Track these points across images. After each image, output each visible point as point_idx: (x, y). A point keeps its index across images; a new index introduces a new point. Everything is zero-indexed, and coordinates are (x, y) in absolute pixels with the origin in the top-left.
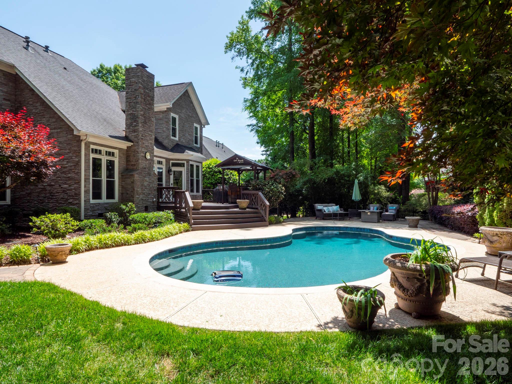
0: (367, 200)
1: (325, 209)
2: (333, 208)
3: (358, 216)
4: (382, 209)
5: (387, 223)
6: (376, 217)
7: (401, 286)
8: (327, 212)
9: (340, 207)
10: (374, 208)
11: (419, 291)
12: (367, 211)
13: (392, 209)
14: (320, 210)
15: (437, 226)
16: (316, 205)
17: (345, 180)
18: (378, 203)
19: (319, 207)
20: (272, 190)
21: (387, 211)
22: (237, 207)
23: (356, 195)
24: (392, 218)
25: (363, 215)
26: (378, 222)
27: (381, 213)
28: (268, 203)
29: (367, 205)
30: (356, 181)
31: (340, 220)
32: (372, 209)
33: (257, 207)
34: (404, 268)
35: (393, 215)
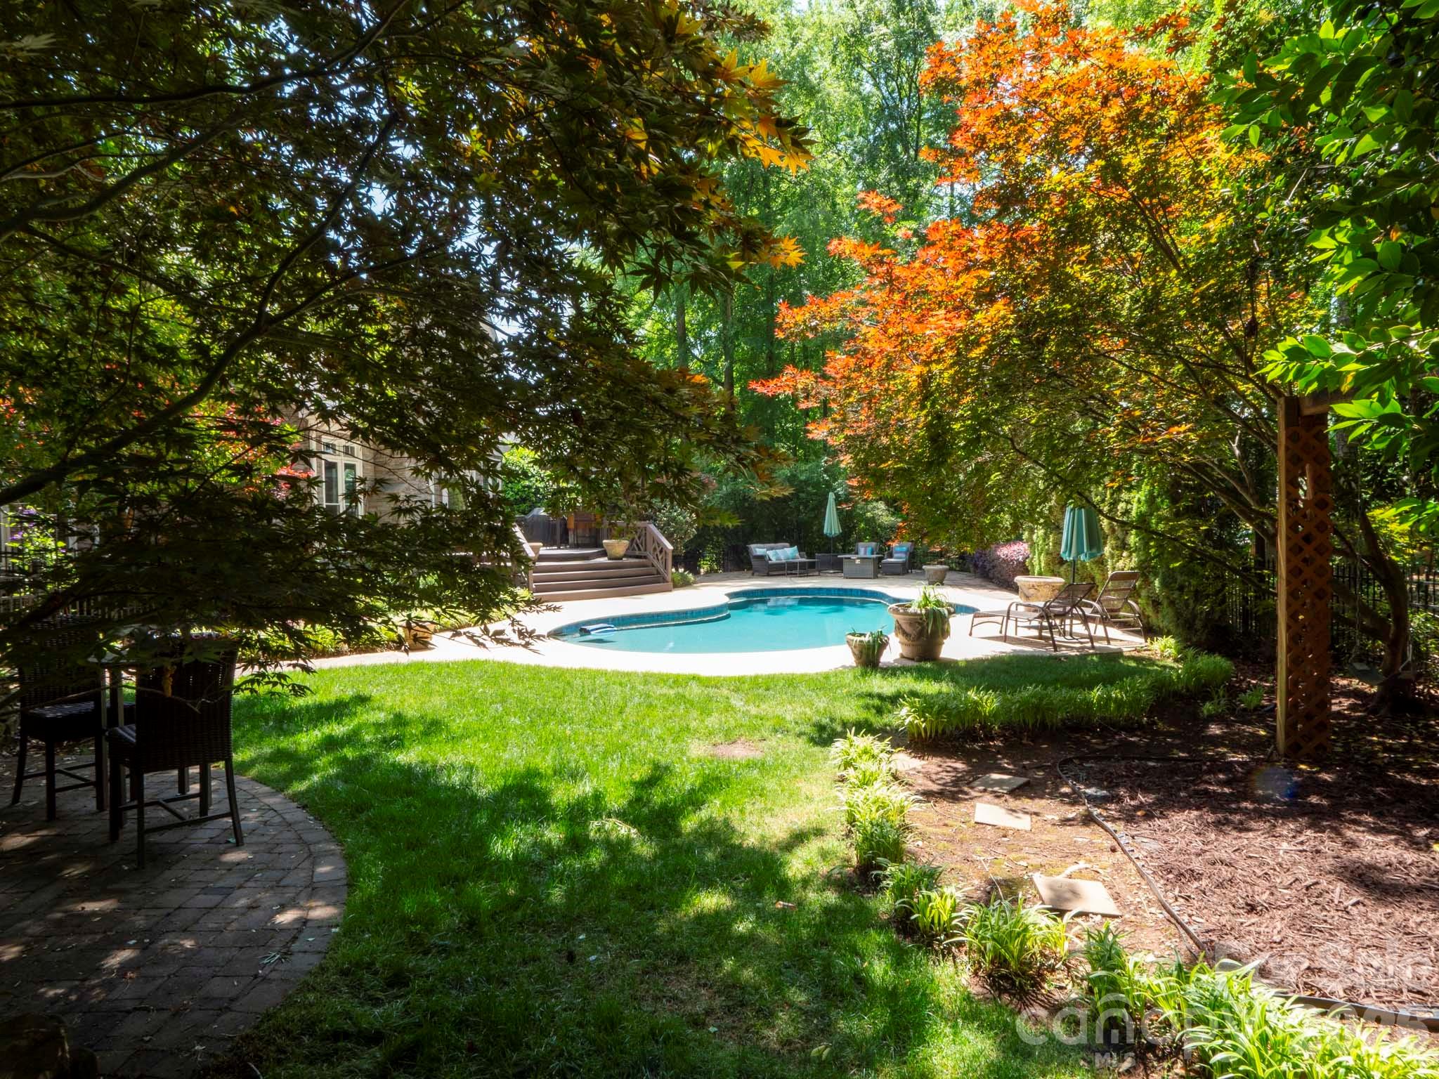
0: (850, 533)
1: (770, 553)
2: (785, 553)
3: (837, 567)
4: (881, 551)
5: (891, 579)
6: (870, 567)
7: (905, 633)
8: (774, 560)
9: (800, 550)
10: (865, 549)
11: (921, 634)
12: (853, 557)
13: (900, 550)
14: (762, 558)
15: (978, 581)
16: (753, 546)
17: (809, 493)
18: (872, 540)
19: (758, 549)
20: (674, 519)
21: (891, 556)
22: (604, 554)
23: (831, 525)
24: (900, 570)
25: (846, 567)
26: (876, 577)
27: (880, 559)
28: (670, 547)
29: (853, 544)
30: (831, 496)
31: (801, 575)
32: (862, 554)
33: (643, 553)
34: (906, 613)
35: (903, 564)
